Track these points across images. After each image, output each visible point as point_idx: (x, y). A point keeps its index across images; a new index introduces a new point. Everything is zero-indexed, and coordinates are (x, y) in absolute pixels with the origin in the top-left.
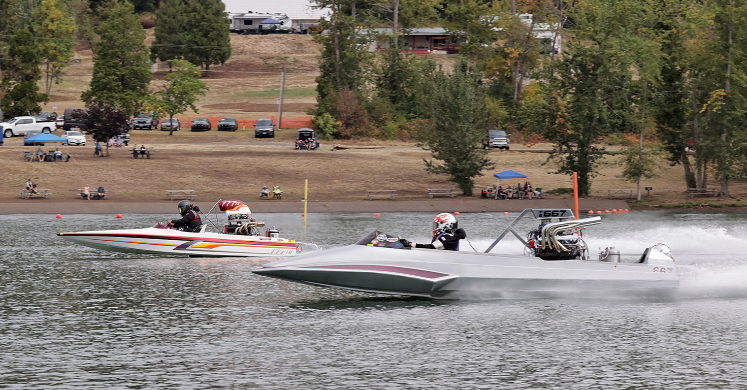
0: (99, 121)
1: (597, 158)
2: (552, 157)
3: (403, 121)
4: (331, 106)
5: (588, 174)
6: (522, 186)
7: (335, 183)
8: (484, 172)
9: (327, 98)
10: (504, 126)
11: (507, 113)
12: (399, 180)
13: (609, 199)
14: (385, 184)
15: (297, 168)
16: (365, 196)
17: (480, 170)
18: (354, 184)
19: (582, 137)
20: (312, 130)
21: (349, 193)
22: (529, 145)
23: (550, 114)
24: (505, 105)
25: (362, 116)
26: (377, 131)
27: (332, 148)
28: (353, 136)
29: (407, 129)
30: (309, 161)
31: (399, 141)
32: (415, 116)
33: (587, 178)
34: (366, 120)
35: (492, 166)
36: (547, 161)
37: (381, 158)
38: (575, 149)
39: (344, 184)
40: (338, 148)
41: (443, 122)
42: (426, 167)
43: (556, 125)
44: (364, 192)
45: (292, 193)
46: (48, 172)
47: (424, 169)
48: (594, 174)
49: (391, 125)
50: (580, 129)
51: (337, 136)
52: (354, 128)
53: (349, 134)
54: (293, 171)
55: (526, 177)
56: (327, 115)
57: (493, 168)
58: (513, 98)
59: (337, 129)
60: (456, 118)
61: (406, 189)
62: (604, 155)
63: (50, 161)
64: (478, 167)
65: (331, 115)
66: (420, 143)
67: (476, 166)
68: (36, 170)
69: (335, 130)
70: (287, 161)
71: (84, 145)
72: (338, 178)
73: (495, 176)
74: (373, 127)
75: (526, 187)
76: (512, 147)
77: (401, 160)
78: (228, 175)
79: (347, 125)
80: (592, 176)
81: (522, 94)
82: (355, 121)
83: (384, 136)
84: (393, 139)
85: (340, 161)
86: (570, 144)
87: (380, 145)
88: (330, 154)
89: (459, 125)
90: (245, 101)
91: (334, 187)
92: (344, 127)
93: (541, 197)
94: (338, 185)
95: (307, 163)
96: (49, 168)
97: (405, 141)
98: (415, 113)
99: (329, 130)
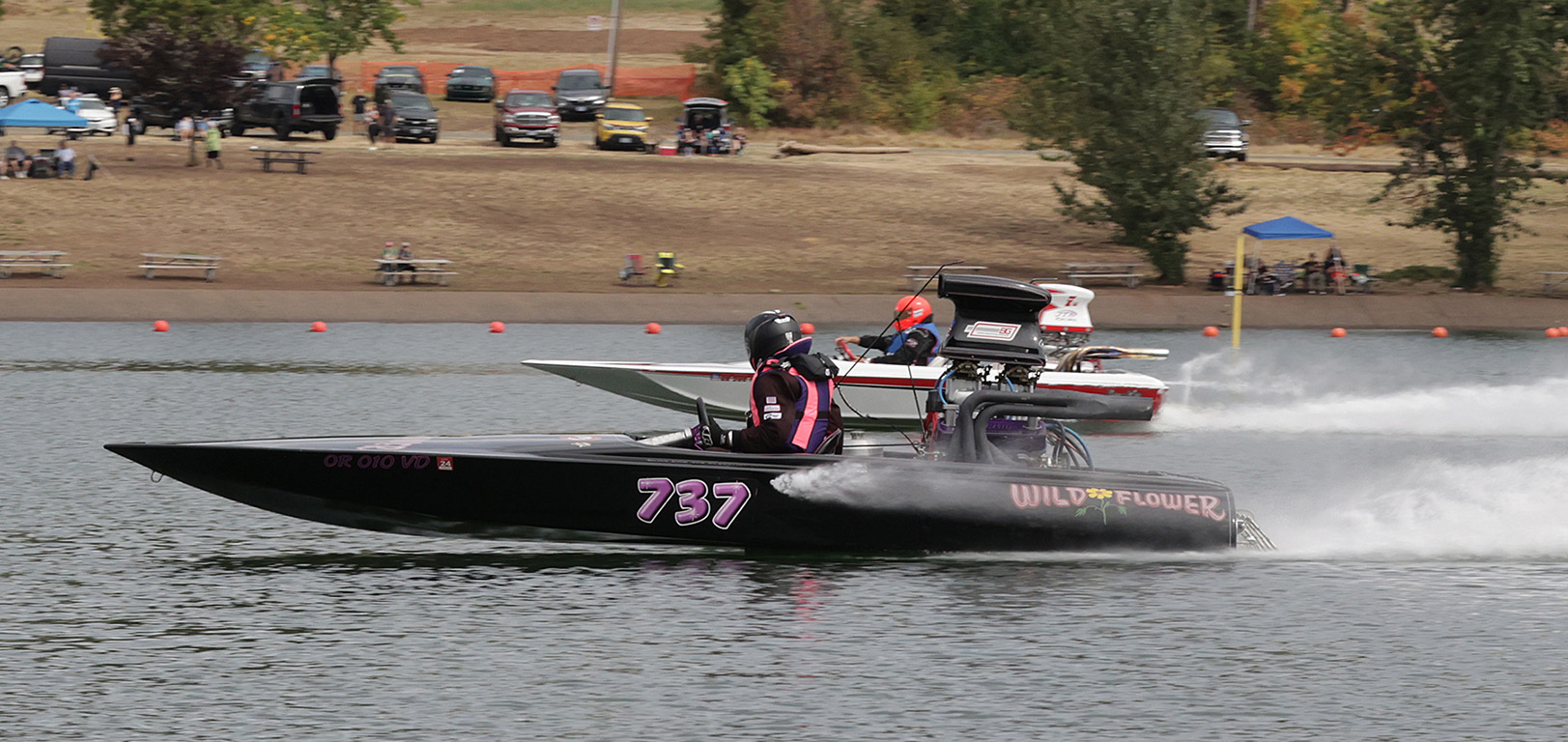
0: (171, 70)
1: (1516, 187)
2: (1397, 182)
3: (952, 83)
4: (763, 39)
5: (1495, 229)
6: (1321, 258)
7: (809, 245)
8: (1216, 219)
9: (751, 16)
10: (1219, 99)
11: (1231, 63)
12: (977, 238)
13: (1547, 296)
14: (945, 249)
15: (701, 204)
16: (902, 282)
17: (1206, 214)
18: (861, 248)
19: (1480, 131)
20: (721, 103)
21: (852, 271)
22: (1340, 150)
23: (1395, 69)
24: (1225, 41)
25: (842, 66)
26: (885, 107)
27: (776, 152)
28: (820, 119)
29: (962, 101)
30: (728, 185)
31: (942, 135)
32: (981, 67)
33: (1490, 240)
34: (854, 77)
35: (1236, 205)
36: (1385, 194)
37: (914, 181)
38: (1461, 162)
39: (835, 248)
40: (790, 152)
41: (1108, 84)
42: (1062, 206)
43: (1413, 99)
44: (891, 271)
45: (703, 270)
46: (45, 206)
47: (1057, 210)
48: (1511, 231)
49: (919, 89)
50: (1477, 109)
51: (778, 119)
52: (823, 97)
53: (810, 113)
54: (695, 211)
55: (1330, 236)
56: (752, 63)
57: (1241, 210)
58: (1244, 24)
59: (779, 99)
60: (1143, 77)
61: (1004, 261)
62: (1537, 181)
63: (43, 175)
64: (1201, 206)
65: (764, 61)
66: (1036, 141)
67: (1193, 204)
68: (14, 200)
69: (773, 103)
70: (670, 184)
71: (109, 134)
72: (816, 232)
73: (1247, 231)
74: (873, 97)
75: (1329, 263)
76: (1254, 154)
77: (971, 184)
78: (524, 220)
79: (805, 89)
80: (1505, 235)
81: (1266, 14)
82: (826, 80)
83: (904, 121)
84: (926, 129)
85: (811, 187)
86: (1446, 147)
87: (893, 144)
88: (773, 167)
89: (1150, 94)
90: (482, 22)
91: (811, 255)
92: (797, 96)
93: (1366, 290)
94: (820, 249)
95: (723, 190)
96: (45, 194)
97: (959, 135)
98: (980, 59)
99: (759, 103)
